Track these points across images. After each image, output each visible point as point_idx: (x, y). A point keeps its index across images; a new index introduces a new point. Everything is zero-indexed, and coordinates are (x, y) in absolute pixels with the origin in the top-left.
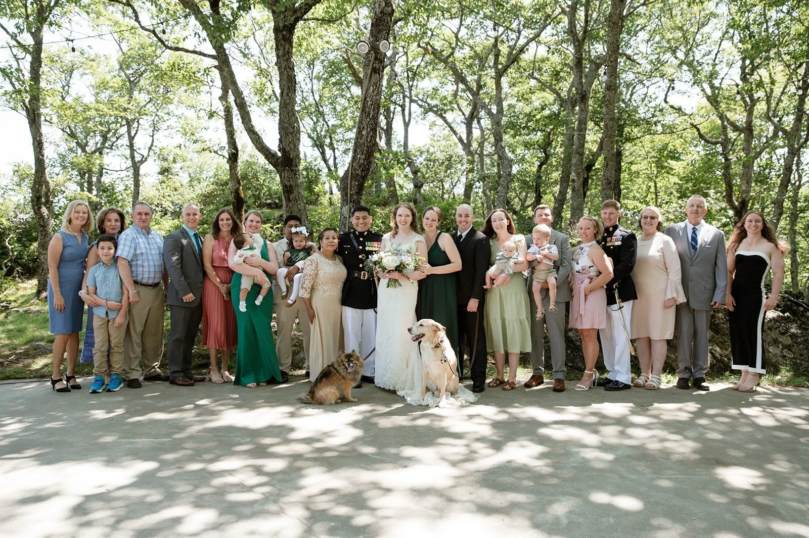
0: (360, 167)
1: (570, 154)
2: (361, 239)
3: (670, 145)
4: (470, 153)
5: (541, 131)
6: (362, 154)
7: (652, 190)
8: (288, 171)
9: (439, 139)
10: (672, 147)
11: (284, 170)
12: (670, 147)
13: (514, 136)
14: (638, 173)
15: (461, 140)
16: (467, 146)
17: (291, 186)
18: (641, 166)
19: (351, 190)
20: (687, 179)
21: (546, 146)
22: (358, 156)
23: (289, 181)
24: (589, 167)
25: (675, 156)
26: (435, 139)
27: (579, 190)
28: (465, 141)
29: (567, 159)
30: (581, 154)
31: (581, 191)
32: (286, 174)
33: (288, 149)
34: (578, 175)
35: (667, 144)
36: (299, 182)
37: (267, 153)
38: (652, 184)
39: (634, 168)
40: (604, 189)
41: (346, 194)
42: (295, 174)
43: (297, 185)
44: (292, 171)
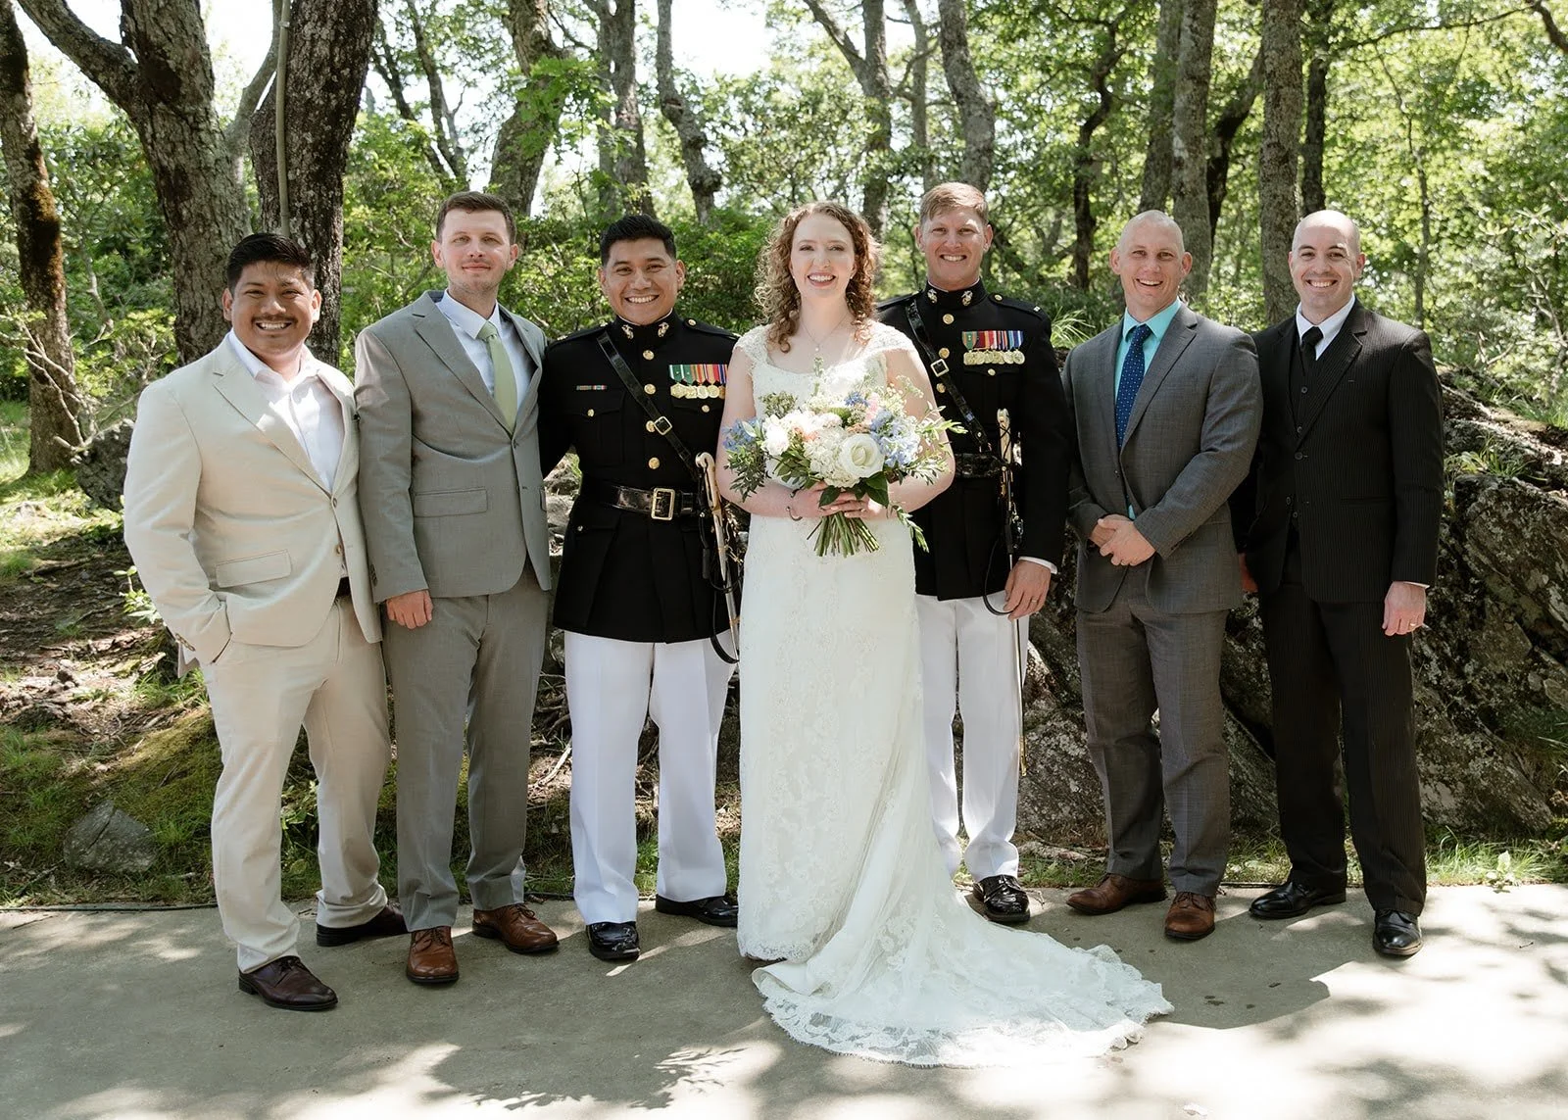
0: (317, 71)
1: (1171, 85)
2: (649, 355)
3: (1463, 64)
4: (876, 87)
5: (1092, 22)
6: (323, 19)
7: (1414, 195)
8: (165, 116)
9: (797, 55)
10: (1469, 74)
11: (152, 113)
12: (1464, 71)
13: (1008, 38)
14: (1375, 148)
15: (848, 49)
16: (869, 68)
17: (180, 172)
18: (1384, 126)
19: (288, 166)
20: (1510, 169)
21: (1102, 70)
22: (307, 29)
23: (172, 153)
24: (1229, 125)
25: (1475, 100)
26: (786, 53)
27: (1194, 193)
28: (863, 54)
29: (1163, 99)
30: (1201, 80)
31: (1203, 197)
32: (161, 127)
33: (155, 36)
34: (1193, 143)
35: (1455, 64)
36: (211, 156)
37: (85, 51)
38: (1411, 182)
39: (1359, 133)
40: (1266, 180)
41: (273, 182)
42: (195, 129)
43: (203, 169)
44: (182, 116)
